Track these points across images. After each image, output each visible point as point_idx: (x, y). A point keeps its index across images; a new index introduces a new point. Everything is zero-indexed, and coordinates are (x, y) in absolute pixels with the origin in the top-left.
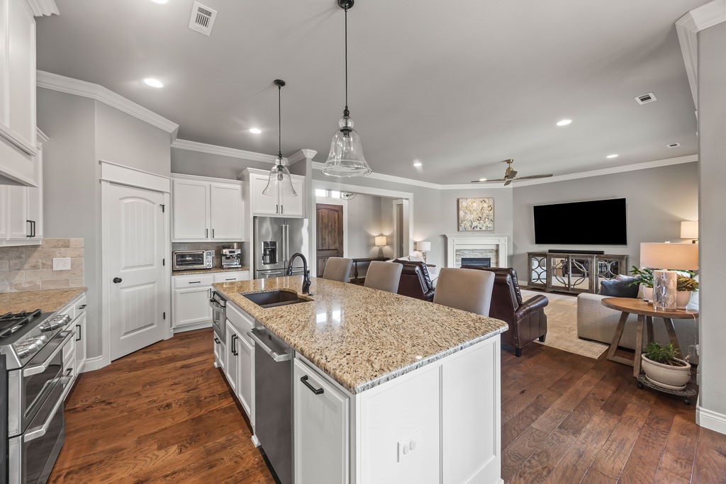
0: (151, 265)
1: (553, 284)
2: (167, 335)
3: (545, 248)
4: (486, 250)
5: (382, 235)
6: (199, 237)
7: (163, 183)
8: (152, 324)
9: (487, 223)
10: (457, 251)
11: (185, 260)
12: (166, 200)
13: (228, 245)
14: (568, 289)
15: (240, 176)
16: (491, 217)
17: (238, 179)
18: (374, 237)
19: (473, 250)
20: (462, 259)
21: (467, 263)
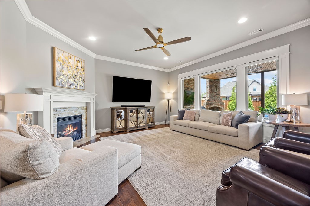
1: (130, 127)
4: (79, 108)
14: (137, 127)
16: (83, 78)
19: (68, 108)
20: (58, 119)
21: (62, 123)
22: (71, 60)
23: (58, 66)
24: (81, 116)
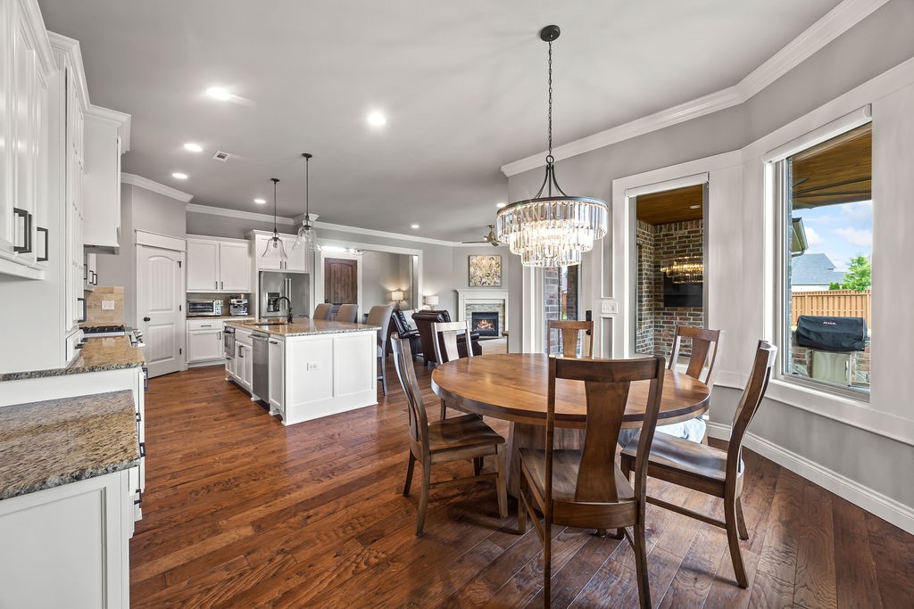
0: (171, 310)
2: (183, 367)
4: (494, 305)
5: (399, 290)
6: (210, 289)
7: (178, 244)
8: (171, 357)
9: (495, 279)
10: (467, 305)
11: (197, 307)
12: (182, 257)
13: (237, 296)
15: (247, 235)
17: (245, 238)
18: (391, 292)
19: (483, 304)
20: (472, 313)
21: (477, 317)
22: (484, 261)
23: (472, 270)
24: (497, 314)
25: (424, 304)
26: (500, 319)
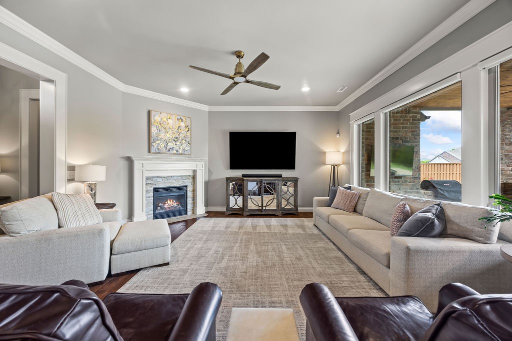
1: (249, 208)
3: (238, 173)
4: (182, 177)
9: (184, 145)
10: (147, 178)
14: (261, 210)
16: (188, 140)
19: (168, 177)
20: (154, 189)
21: (160, 194)
22: (170, 121)
23: (154, 130)
24: (185, 187)
25: (71, 180)
26: (190, 194)
